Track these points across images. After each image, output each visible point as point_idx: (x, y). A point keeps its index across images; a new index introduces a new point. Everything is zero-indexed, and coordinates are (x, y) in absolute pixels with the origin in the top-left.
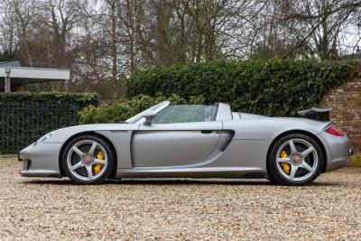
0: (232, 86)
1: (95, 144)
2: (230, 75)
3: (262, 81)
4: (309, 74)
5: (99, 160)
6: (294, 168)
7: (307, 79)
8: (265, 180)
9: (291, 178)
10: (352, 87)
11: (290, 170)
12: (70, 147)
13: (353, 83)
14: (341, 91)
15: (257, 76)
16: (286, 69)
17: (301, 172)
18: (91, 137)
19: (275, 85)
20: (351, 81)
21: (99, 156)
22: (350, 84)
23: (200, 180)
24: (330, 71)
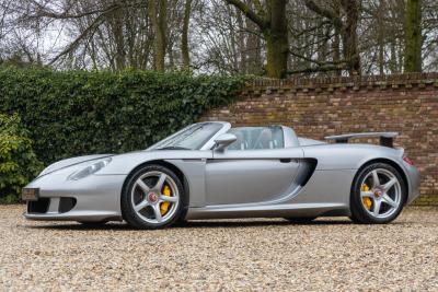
0: (66, 102)
1: (163, 177)
2: (63, 88)
3: (114, 97)
4: (184, 90)
5: (166, 197)
6: (377, 204)
7: (180, 97)
8: (346, 218)
9: (375, 214)
10: (242, 107)
11: (373, 205)
12: (134, 180)
13: (244, 103)
14: (227, 112)
15: (108, 91)
16: (150, 83)
17: (385, 207)
18: (159, 167)
19: (133, 103)
20: (242, 100)
21: (167, 191)
22: (239, 104)
23: (273, 220)
24: (215, 87)
